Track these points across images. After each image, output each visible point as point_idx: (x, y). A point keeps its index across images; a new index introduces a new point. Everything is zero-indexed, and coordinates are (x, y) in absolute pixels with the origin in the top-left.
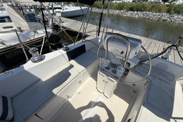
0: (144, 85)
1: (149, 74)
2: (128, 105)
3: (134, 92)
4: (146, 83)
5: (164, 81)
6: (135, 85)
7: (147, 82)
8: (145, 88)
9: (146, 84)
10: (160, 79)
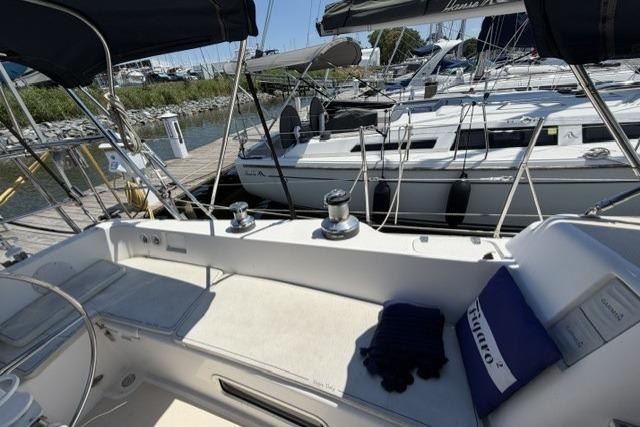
0: (112, 340)
1: (79, 305)
2: (177, 403)
3: (128, 381)
4: (104, 330)
5: (113, 283)
6: (102, 377)
7: (102, 327)
8: (123, 337)
9: (108, 333)
10: (103, 290)
